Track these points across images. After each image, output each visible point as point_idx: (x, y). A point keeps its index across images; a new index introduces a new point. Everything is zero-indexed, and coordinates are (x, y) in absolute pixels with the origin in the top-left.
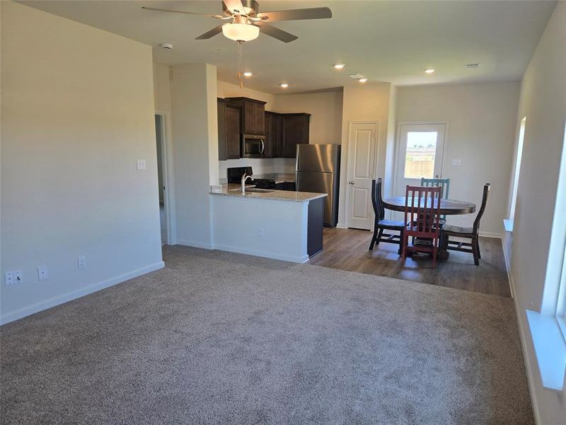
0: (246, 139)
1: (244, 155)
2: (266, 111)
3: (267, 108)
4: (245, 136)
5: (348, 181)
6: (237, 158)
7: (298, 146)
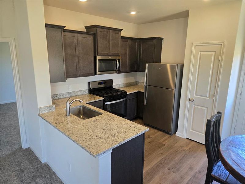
0: (99, 60)
1: (98, 73)
2: (121, 36)
3: (123, 34)
4: (98, 58)
5: (188, 98)
6: (92, 75)
7: (147, 64)
